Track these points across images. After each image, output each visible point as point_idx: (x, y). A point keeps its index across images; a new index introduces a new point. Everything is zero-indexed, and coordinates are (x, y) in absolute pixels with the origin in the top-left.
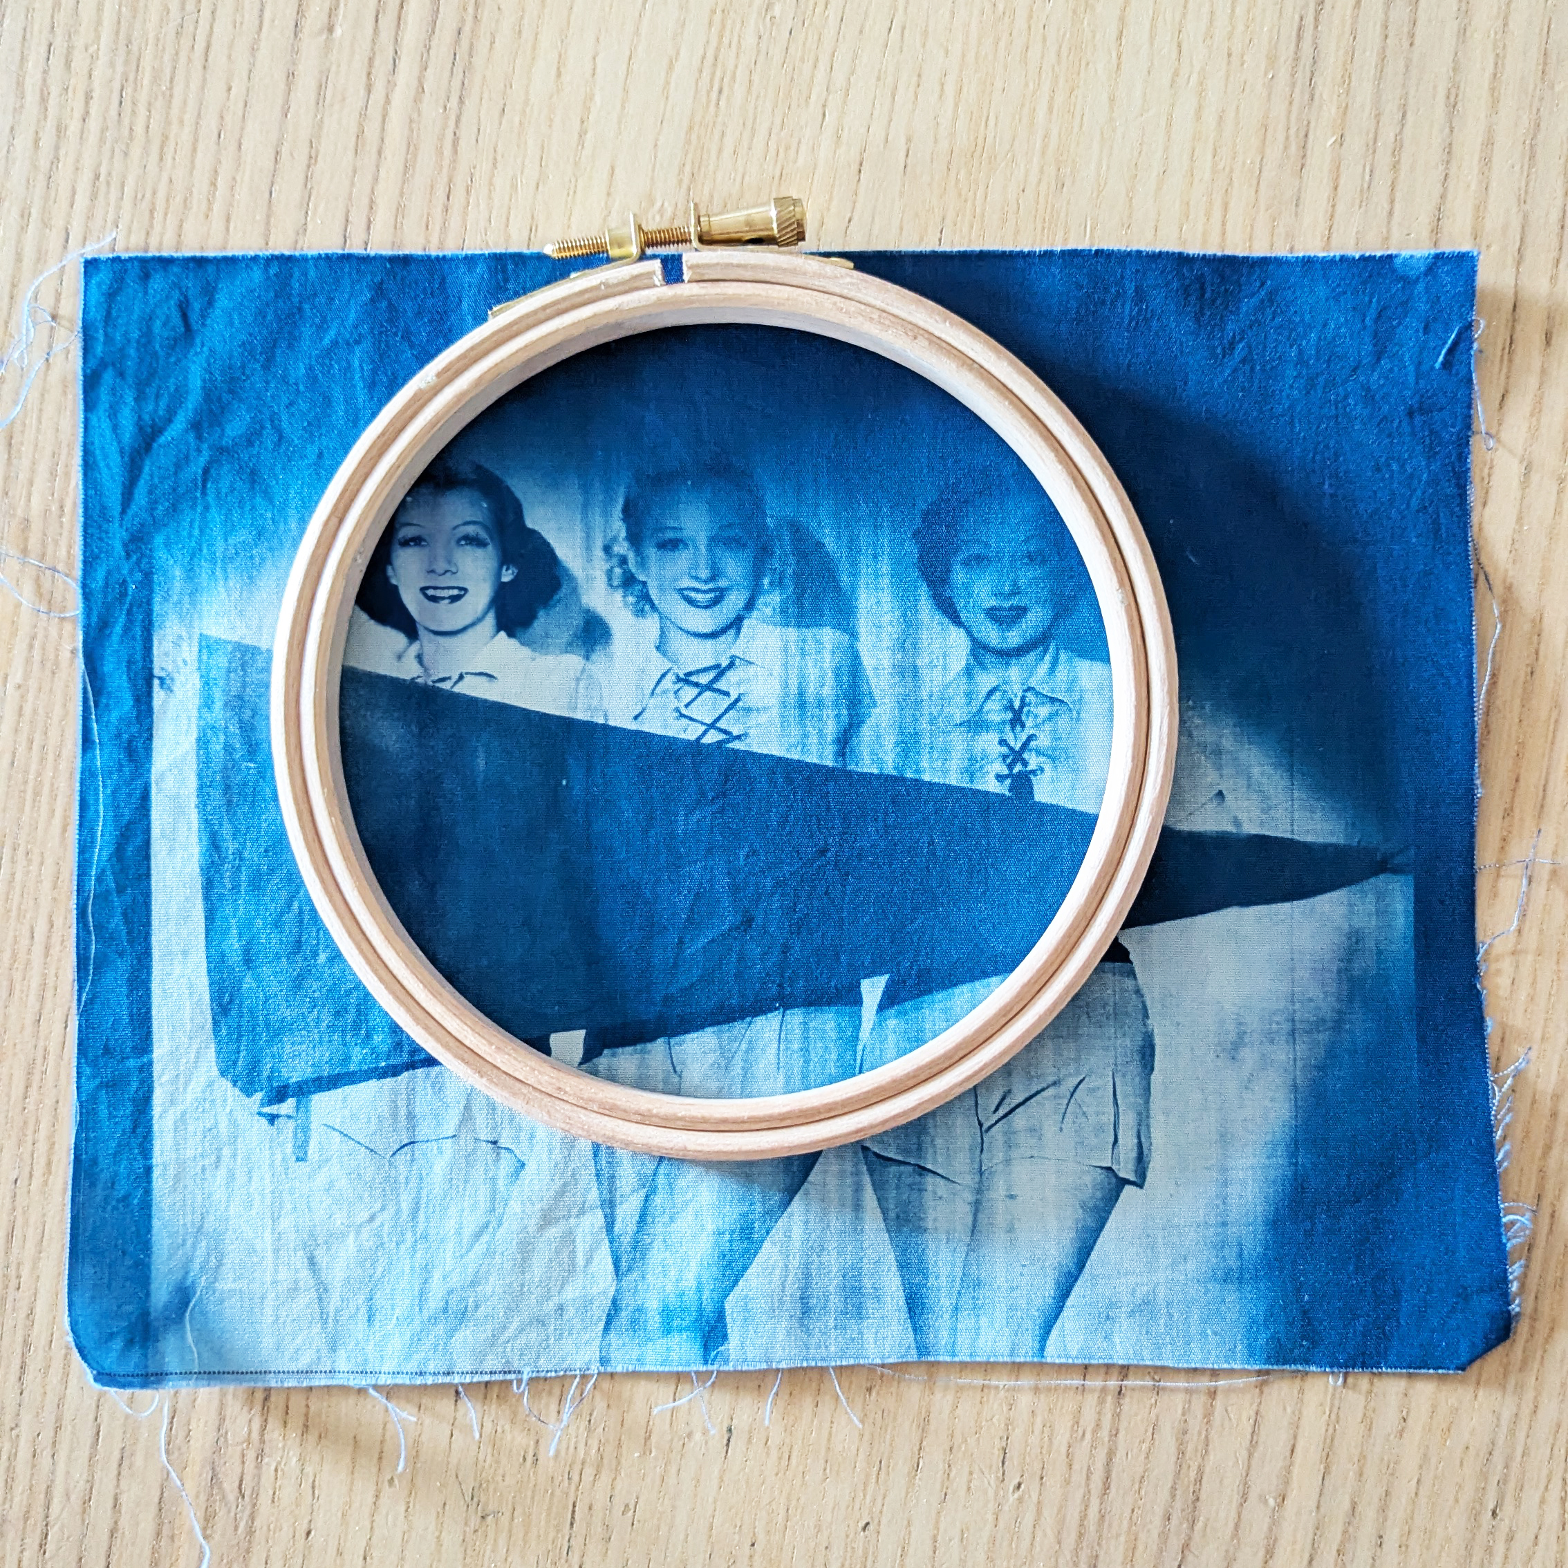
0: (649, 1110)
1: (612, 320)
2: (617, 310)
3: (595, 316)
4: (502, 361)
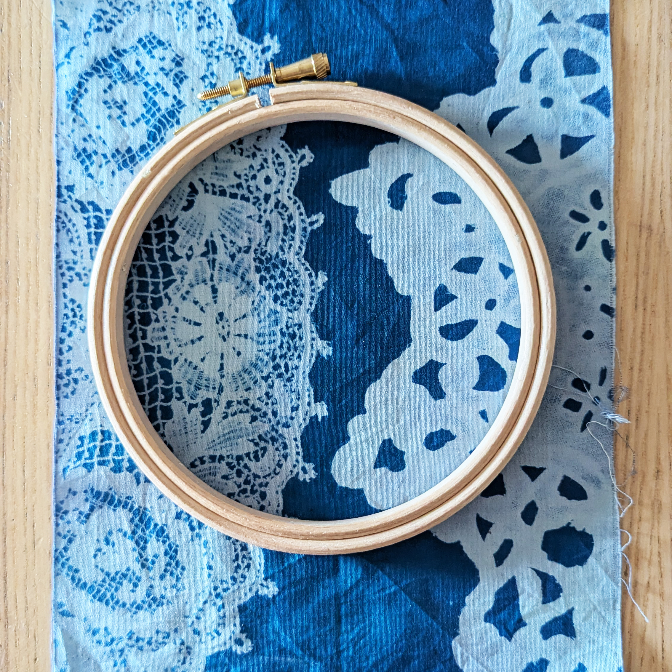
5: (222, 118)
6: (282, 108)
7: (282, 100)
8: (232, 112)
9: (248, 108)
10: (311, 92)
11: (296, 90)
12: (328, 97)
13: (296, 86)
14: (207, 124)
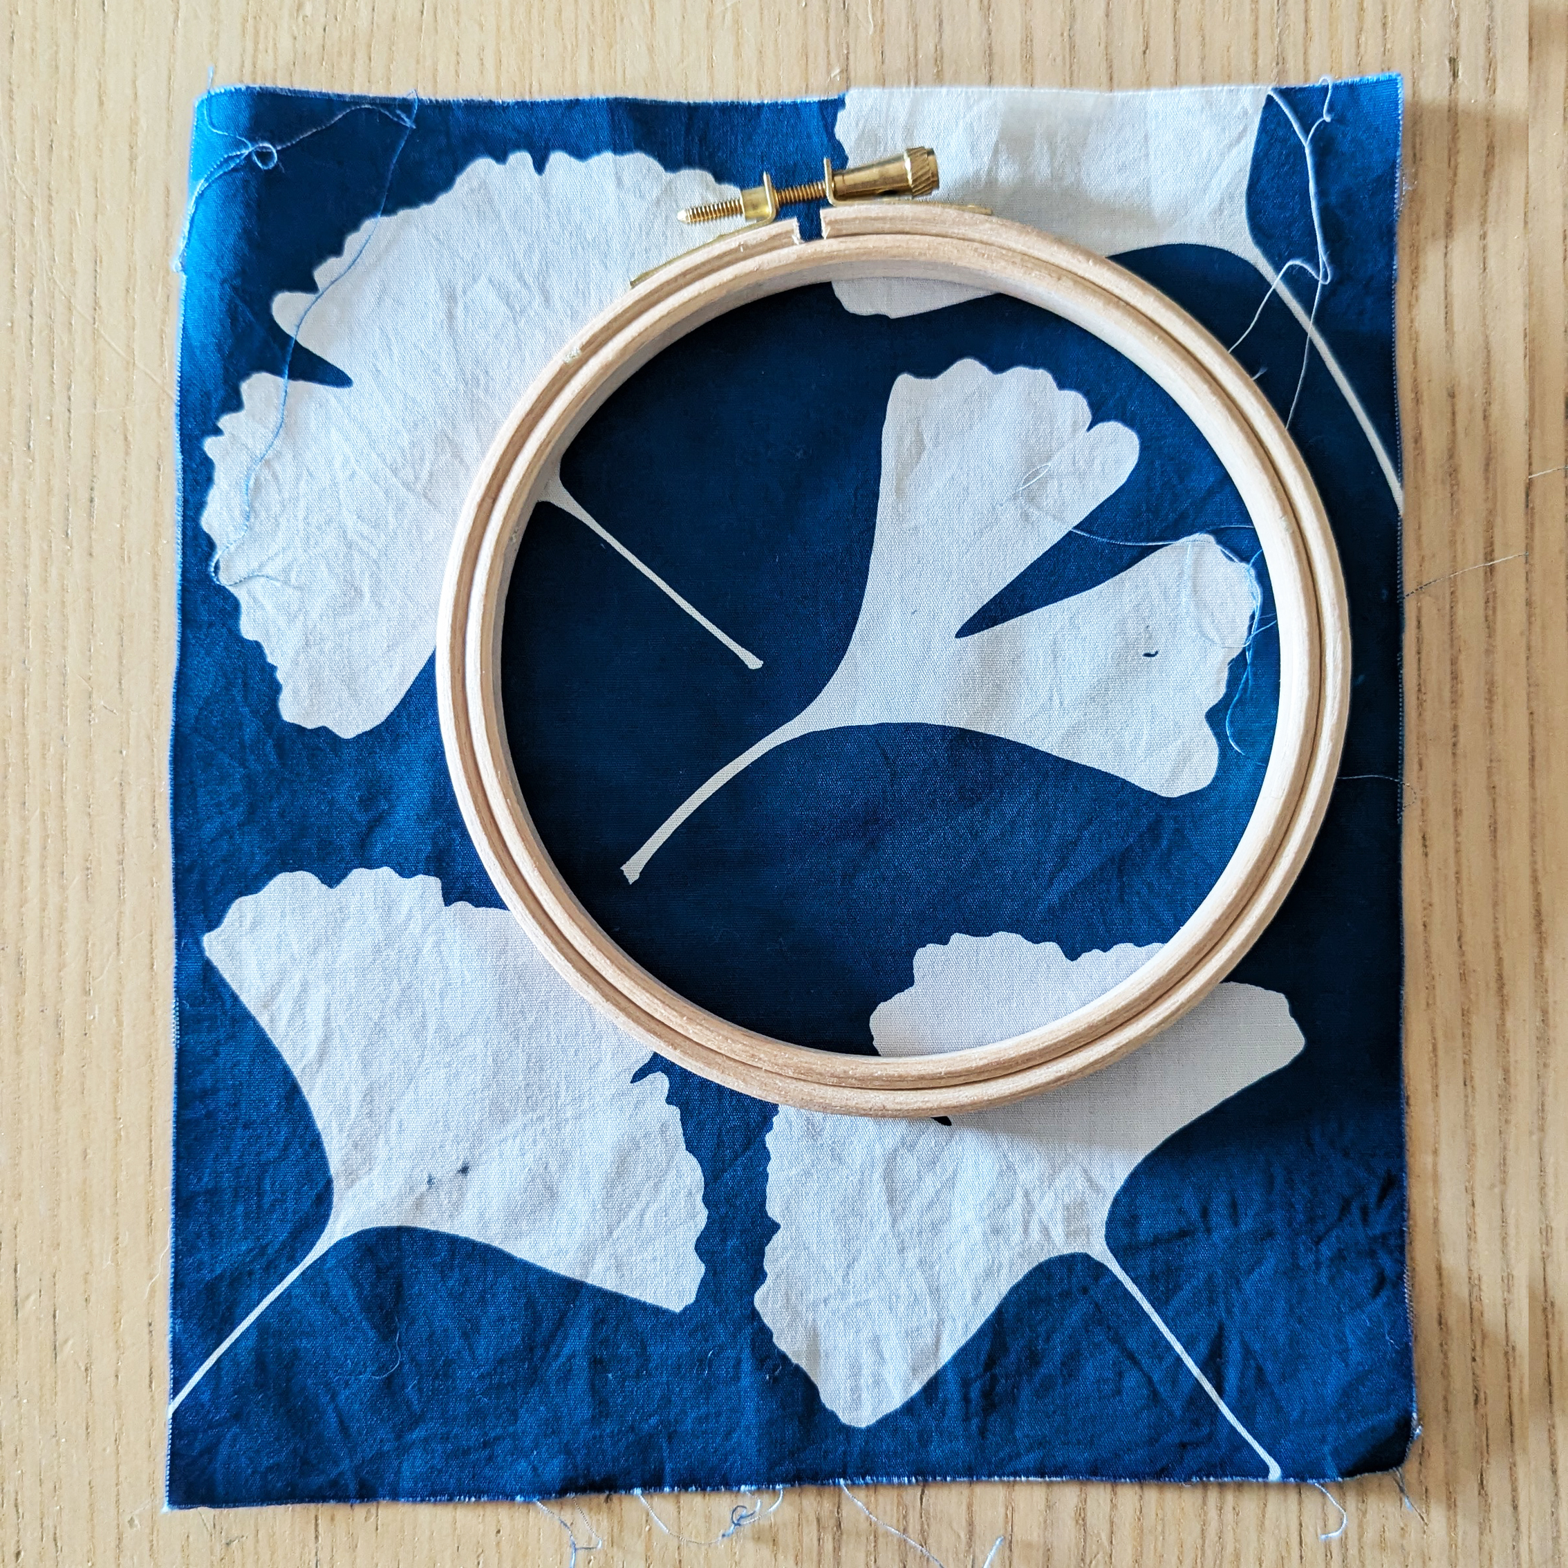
1: (753, 281)
2: (759, 271)
3: (736, 278)
4: (646, 329)
5: (726, 259)
6: (843, 246)
7: (844, 232)
8: (746, 246)
9: (776, 243)
10: (902, 219)
11: (873, 215)
12: (934, 232)
13: (873, 207)
14: (696, 268)
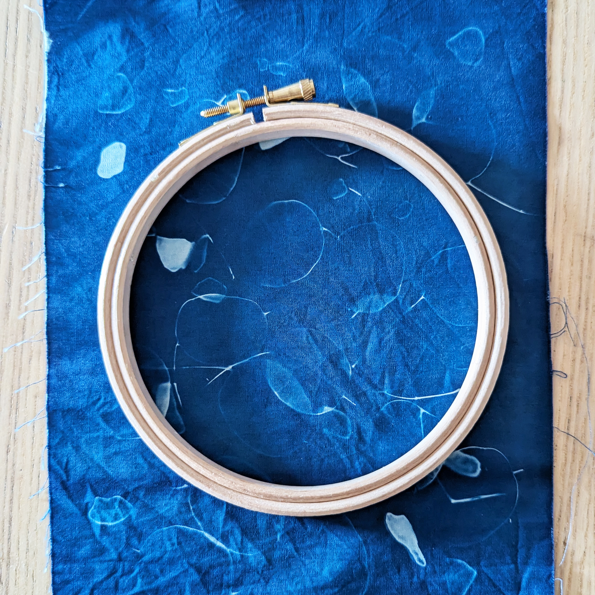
0: (287, 496)
1: (234, 141)
2: (236, 137)
3: (226, 141)
4: (187, 165)
5: (222, 132)
6: (273, 125)
7: (274, 118)
8: (230, 127)
9: (244, 124)
10: (299, 111)
11: (286, 110)
12: (314, 116)
13: (286, 106)
14: (209, 137)
